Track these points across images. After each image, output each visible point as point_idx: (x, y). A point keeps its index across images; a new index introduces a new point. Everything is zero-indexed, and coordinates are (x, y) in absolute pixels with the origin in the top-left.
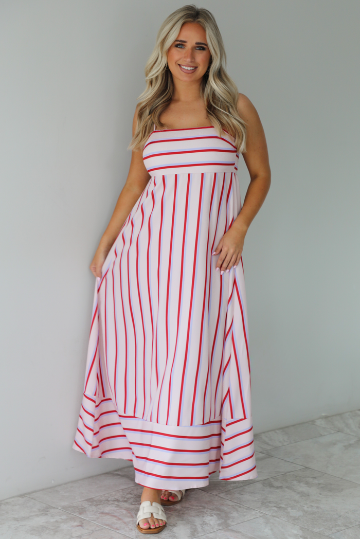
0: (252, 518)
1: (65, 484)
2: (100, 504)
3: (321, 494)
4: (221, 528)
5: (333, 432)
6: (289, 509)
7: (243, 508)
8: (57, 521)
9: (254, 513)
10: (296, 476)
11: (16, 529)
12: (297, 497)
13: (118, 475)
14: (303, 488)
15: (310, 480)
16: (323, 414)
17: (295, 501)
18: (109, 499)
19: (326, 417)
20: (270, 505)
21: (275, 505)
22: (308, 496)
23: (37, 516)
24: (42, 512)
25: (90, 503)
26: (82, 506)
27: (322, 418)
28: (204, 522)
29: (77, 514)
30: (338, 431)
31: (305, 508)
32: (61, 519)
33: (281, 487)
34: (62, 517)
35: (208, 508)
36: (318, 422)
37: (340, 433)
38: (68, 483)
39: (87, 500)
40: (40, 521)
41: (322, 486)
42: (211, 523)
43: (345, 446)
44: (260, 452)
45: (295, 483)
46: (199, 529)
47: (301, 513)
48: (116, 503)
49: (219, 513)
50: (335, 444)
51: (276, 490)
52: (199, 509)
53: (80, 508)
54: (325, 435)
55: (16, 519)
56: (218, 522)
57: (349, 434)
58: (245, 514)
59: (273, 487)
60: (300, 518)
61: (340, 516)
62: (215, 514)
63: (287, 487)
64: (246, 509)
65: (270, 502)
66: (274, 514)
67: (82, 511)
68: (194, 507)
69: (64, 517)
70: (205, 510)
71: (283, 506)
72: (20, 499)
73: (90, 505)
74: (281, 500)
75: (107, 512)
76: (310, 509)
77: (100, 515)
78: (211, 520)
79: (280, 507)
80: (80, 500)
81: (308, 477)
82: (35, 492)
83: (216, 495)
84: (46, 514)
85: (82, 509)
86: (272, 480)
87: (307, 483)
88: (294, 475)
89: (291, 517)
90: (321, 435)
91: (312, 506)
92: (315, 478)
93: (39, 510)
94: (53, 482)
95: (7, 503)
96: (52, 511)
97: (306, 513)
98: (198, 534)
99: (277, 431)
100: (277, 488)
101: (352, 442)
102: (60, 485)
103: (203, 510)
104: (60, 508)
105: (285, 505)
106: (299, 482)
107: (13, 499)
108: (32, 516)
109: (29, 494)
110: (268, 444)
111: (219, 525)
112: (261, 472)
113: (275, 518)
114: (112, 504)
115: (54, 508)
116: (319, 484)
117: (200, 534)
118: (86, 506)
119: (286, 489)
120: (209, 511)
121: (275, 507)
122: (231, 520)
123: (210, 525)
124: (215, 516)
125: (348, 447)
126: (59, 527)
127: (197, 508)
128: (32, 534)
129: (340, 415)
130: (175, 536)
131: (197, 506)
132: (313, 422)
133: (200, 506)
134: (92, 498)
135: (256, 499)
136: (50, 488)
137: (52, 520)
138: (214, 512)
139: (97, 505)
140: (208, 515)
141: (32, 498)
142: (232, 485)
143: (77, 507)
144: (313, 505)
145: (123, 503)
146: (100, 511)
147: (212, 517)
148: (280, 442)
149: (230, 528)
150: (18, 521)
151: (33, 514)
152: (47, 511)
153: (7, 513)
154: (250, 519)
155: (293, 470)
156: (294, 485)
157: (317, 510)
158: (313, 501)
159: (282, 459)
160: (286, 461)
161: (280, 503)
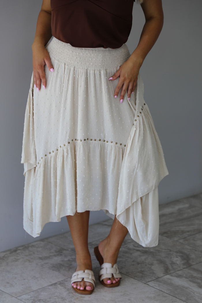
4: (185, 267)
8: (69, 260)
11: (42, 266)
13: (106, 225)
23: (55, 256)
24: (58, 253)
28: (172, 262)
32: (72, 258)
34: (72, 257)
40: (57, 260)
42: (178, 262)
46: (170, 268)
49: (181, 255)
55: (41, 258)
56: (183, 262)
62: (179, 256)
68: (163, 250)
70: (171, 253)
72: (42, 242)
82: (51, 237)
83: (177, 241)
84: (61, 255)
93: (56, 251)
94: (62, 230)
95: (33, 246)
96: (65, 252)
98: (170, 271)
102: (67, 232)
104: (70, 250)
108: (51, 256)
109: (47, 238)
111: (184, 264)
117: (172, 272)
120: (175, 253)
122: (191, 260)
123: (177, 264)
124: (179, 258)
126: (71, 265)
128: (53, 270)
130: (154, 273)
131: (165, 249)
136: (61, 234)
137: (66, 259)
140: (174, 257)
141: (50, 242)
142: (187, 233)
149: (192, 267)
150: (42, 260)
151: (52, 254)
152: (62, 252)
153: (34, 253)
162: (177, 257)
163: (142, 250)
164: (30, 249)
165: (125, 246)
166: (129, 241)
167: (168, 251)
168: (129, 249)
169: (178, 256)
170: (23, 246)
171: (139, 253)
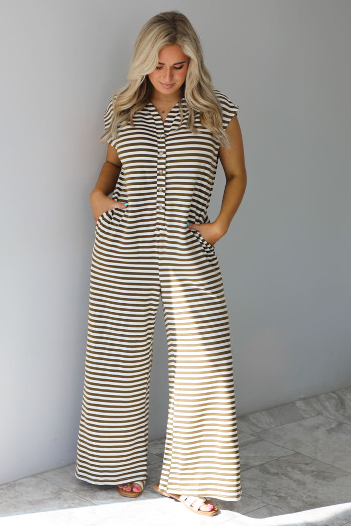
0: (256, 508)
3: (316, 483)
5: (313, 415)
6: (289, 498)
7: (246, 496)
8: (69, 506)
9: (256, 502)
10: (289, 462)
12: (294, 485)
14: (297, 475)
15: (303, 466)
16: (302, 396)
17: (293, 489)
19: (304, 399)
20: (270, 493)
21: (275, 494)
22: (304, 484)
23: (50, 499)
24: (55, 496)
27: (301, 399)
29: (88, 498)
30: (318, 414)
31: (304, 498)
33: (277, 474)
34: (75, 502)
36: (299, 404)
37: (320, 416)
40: (54, 505)
41: (315, 473)
43: (327, 430)
44: (251, 435)
45: (289, 469)
47: (301, 504)
50: (318, 428)
51: (273, 477)
54: (307, 418)
55: (30, 503)
57: (329, 418)
58: (248, 503)
59: (270, 473)
63: (283, 474)
64: (249, 498)
65: (269, 490)
66: (276, 504)
67: (93, 495)
71: (283, 495)
72: (33, 479)
74: (280, 489)
76: (308, 500)
79: (280, 497)
81: (301, 463)
82: (46, 471)
84: (59, 498)
85: (93, 493)
86: (268, 466)
87: (301, 470)
88: (286, 460)
89: (292, 508)
90: (304, 418)
91: (310, 496)
92: (307, 464)
93: (52, 492)
95: (21, 484)
96: (64, 494)
97: (306, 504)
99: (263, 413)
100: (274, 474)
101: (333, 426)
102: (69, 465)
104: (71, 491)
105: (284, 494)
106: (293, 468)
107: (26, 479)
108: (46, 499)
109: (41, 473)
110: (256, 425)
112: (255, 456)
113: (278, 509)
115: (66, 491)
116: (312, 471)
118: (97, 490)
119: (283, 476)
121: (275, 496)
125: (330, 431)
126: (72, 513)
129: (316, 396)
132: (293, 403)
135: (256, 486)
136: (60, 468)
137: (65, 505)
139: (106, 489)
141: (44, 479)
143: (88, 491)
144: (310, 494)
146: (110, 495)
148: (267, 424)
150: (32, 504)
151: (46, 497)
152: (60, 495)
153: (22, 494)
154: (254, 509)
155: (285, 455)
156: (289, 472)
157: (315, 501)
158: (310, 490)
159: (273, 443)
160: (277, 445)
161: (279, 492)
164: (17, 488)
166: (154, 480)
169: (218, 503)
170: (7, 484)
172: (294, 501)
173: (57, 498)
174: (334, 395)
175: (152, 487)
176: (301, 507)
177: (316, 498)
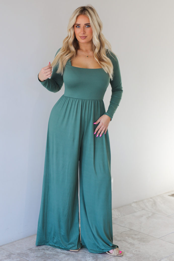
0: (109, 258)
1: (18, 240)
2: (35, 252)
3: (140, 244)
5: (140, 210)
6: (126, 252)
10: (127, 234)
12: (129, 246)
14: (131, 240)
15: (134, 236)
16: (135, 201)
17: (128, 248)
18: (40, 249)
19: (136, 202)
22: (134, 245)
23: (5, 259)
24: (8, 257)
25: (31, 251)
26: (27, 253)
27: (134, 202)
29: (24, 257)
30: (143, 210)
31: (133, 252)
32: (17, 260)
33: (120, 240)
34: (18, 260)
35: (87, 253)
36: (133, 205)
38: (20, 240)
39: (29, 249)
41: (140, 239)
45: (127, 238)
47: (131, 255)
48: (43, 251)
49: (93, 255)
50: (142, 216)
51: (119, 242)
52: (83, 253)
53: (26, 254)
54: (137, 212)
57: (148, 211)
59: (117, 240)
60: (132, 257)
61: (150, 256)
62: (91, 256)
63: (123, 240)
67: (27, 255)
69: (18, 259)
70: (86, 254)
73: (31, 252)
74: (121, 248)
75: (39, 256)
77: (36, 258)
78: (90, 259)
80: (26, 250)
81: (133, 235)
82: (4, 245)
84: (10, 258)
85: (27, 254)
86: (116, 237)
87: (132, 238)
89: (127, 257)
90: (135, 212)
91: (136, 251)
92: (136, 235)
93: (6, 255)
94: (12, 240)
96: (12, 256)
97: (134, 254)
99: (115, 210)
101: (150, 215)
102: (16, 241)
103: (85, 254)
104: (16, 254)
105: (124, 250)
106: (129, 237)
108: (3, 259)
109: (1, 246)
114: (41, 251)
115: (13, 254)
116: (138, 238)
118: (29, 253)
119: (123, 241)
120: (88, 254)
122: (99, 259)
124: (91, 257)
125: (148, 218)
127: (82, 253)
129: (142, 201)
132: (130, 205)
133: (84, 252)
134: (31, 248)
136: (11, 243)
138: (91, 255)
139: (34, 252)
140: (88, 257)
141: (3, 249)
143: (24, 254)
144: (137, 250)
145: (46, 251)
146: (36, 255)
147: (90, 258)
148: (117, 216)
151: (3, 258)
152: (10, 256)
154: (108, 258)
155: (125, 231)
156: (126, 239)
157: (139, 253)
158: (137, 248)
159: (119, 225)
160: (121, 226)
161: (121, 249)
162: (89, 257)
163: (67, 253)
165: (55, 250)
167: (84, 253)
168: (58, 252)
171: (64, 255)
172: (128, 253)
173: (9, 258)
174: (151, 200)
175: (57, 250)
176: (131, 256)
177: (139, 251)
